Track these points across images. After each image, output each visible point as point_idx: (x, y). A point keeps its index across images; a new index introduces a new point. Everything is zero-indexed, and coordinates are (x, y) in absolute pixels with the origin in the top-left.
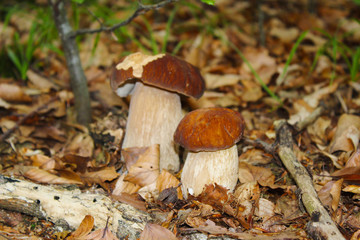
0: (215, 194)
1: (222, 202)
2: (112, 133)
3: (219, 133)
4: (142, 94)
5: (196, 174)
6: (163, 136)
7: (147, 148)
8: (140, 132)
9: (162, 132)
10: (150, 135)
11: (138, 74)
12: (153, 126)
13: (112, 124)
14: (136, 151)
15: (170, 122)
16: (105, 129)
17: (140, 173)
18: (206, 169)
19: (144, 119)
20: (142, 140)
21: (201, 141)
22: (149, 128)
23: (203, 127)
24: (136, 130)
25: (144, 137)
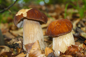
0: (73, 50)
1: (76, 52)
2: (17, 43)
3: (66, 26)
4: (27, 24)
5: (60, 45)
6: (38, 38)
7: (34, 43)
8: (29, 38)
9: (38, 37)
10: (34, 38)
11: (25, 15)
12: (34, 35)
13: (16, 40)
14: (30, 45)
15: (39, 32)
16: (14, 42)
17: (34, 52)
18: (63, 42)
19: (30, 33)
20: (31, 40)
21: (59, 31)
22: (33, 35)
23: (59, 26)
24: (28, 37)
25: (32, 39)
